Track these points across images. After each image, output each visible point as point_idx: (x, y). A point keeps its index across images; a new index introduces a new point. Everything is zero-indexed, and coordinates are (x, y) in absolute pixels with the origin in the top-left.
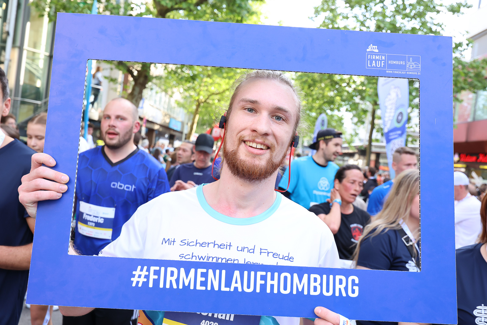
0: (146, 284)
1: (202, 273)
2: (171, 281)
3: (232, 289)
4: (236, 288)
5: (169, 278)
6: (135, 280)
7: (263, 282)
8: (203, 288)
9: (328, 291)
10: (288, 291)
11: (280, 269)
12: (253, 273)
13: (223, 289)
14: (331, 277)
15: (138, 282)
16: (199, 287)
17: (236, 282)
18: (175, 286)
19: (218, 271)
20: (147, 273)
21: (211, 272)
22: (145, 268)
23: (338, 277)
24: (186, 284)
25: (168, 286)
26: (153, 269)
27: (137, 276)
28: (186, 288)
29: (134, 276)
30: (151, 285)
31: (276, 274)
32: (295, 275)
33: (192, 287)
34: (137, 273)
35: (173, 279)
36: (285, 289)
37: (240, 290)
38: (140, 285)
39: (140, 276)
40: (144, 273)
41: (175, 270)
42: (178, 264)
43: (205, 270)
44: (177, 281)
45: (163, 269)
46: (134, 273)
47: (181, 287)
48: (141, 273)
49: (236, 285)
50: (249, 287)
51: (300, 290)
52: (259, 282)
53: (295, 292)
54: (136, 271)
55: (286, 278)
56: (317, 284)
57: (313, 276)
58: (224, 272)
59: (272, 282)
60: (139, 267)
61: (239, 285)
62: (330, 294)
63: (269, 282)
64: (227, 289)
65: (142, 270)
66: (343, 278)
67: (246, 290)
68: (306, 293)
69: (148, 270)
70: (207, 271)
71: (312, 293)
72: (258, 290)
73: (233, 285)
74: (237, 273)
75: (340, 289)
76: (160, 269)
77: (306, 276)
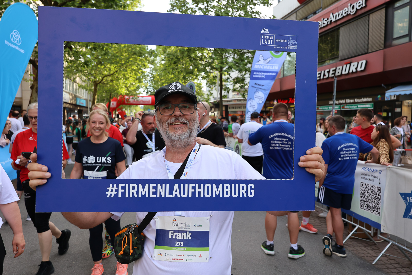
0: (116, 195)
1: (153, 187)
2: (133, 193)
3: (174, 196)
4: (176, 195)
5: (131, 191)
6: (109, 193)
7: (193, 190)
8: (155, 196)
9: (235, 194)
10: (210, 195)
11: (204, 182)
12: (186, 185)
13: (168, 196)
14: (237, 185)
15: (111, 195)
16: (152, 196)
17: (176, 191)
18: (136, 196)
19: (164, 185)
20: (117, 188)
21: (159, 185)
22: (115, 185)
23: (241, 185)
24: (143, 194)
25: (131, 196)
26: (120, 185)
27: (110, 191)
28: (143, 197)
29: (108, 191)
30: (120, 196)
31: (202, 185)
32: (214, 185)
33: (147, 196)
34: (110, 189)
35: (135, 191)
36: (208, 194)
37: (179, 196)
38: (112, 196)
39: (112, 191)
40: (115, 188)
41: (136, 186)
42: (137, 182)
43: (155, 185)
44: (137, 192)
45: (127, 185)
46: (108, 188)
47: (140, 196)
48: (112, 188)
49: (176, 193)
50: (184, 194)
51: (217, 194)
52: (191, 190)
53: (214, 196)
54: (109, 187)
55: (208, 187)
56: (228, 190)
57: (225, 185)
58: (168, 185)
59: (199, 190)
60: (111, 185)
61: (178, 193)
62: (237, 195)
63: (197, 190)
64: (171, 196)
65: (113, 187)
66: (245, 186)
67: (182, 196)
68: (221, 196)
69: (117, 186)
70: (157, 185)
71: (225, 196)
72: (190, 196)
73: (174, 193)
74: (176, 186)
75: (243, 192)
76: (125, 185)
77: (221, 185)
